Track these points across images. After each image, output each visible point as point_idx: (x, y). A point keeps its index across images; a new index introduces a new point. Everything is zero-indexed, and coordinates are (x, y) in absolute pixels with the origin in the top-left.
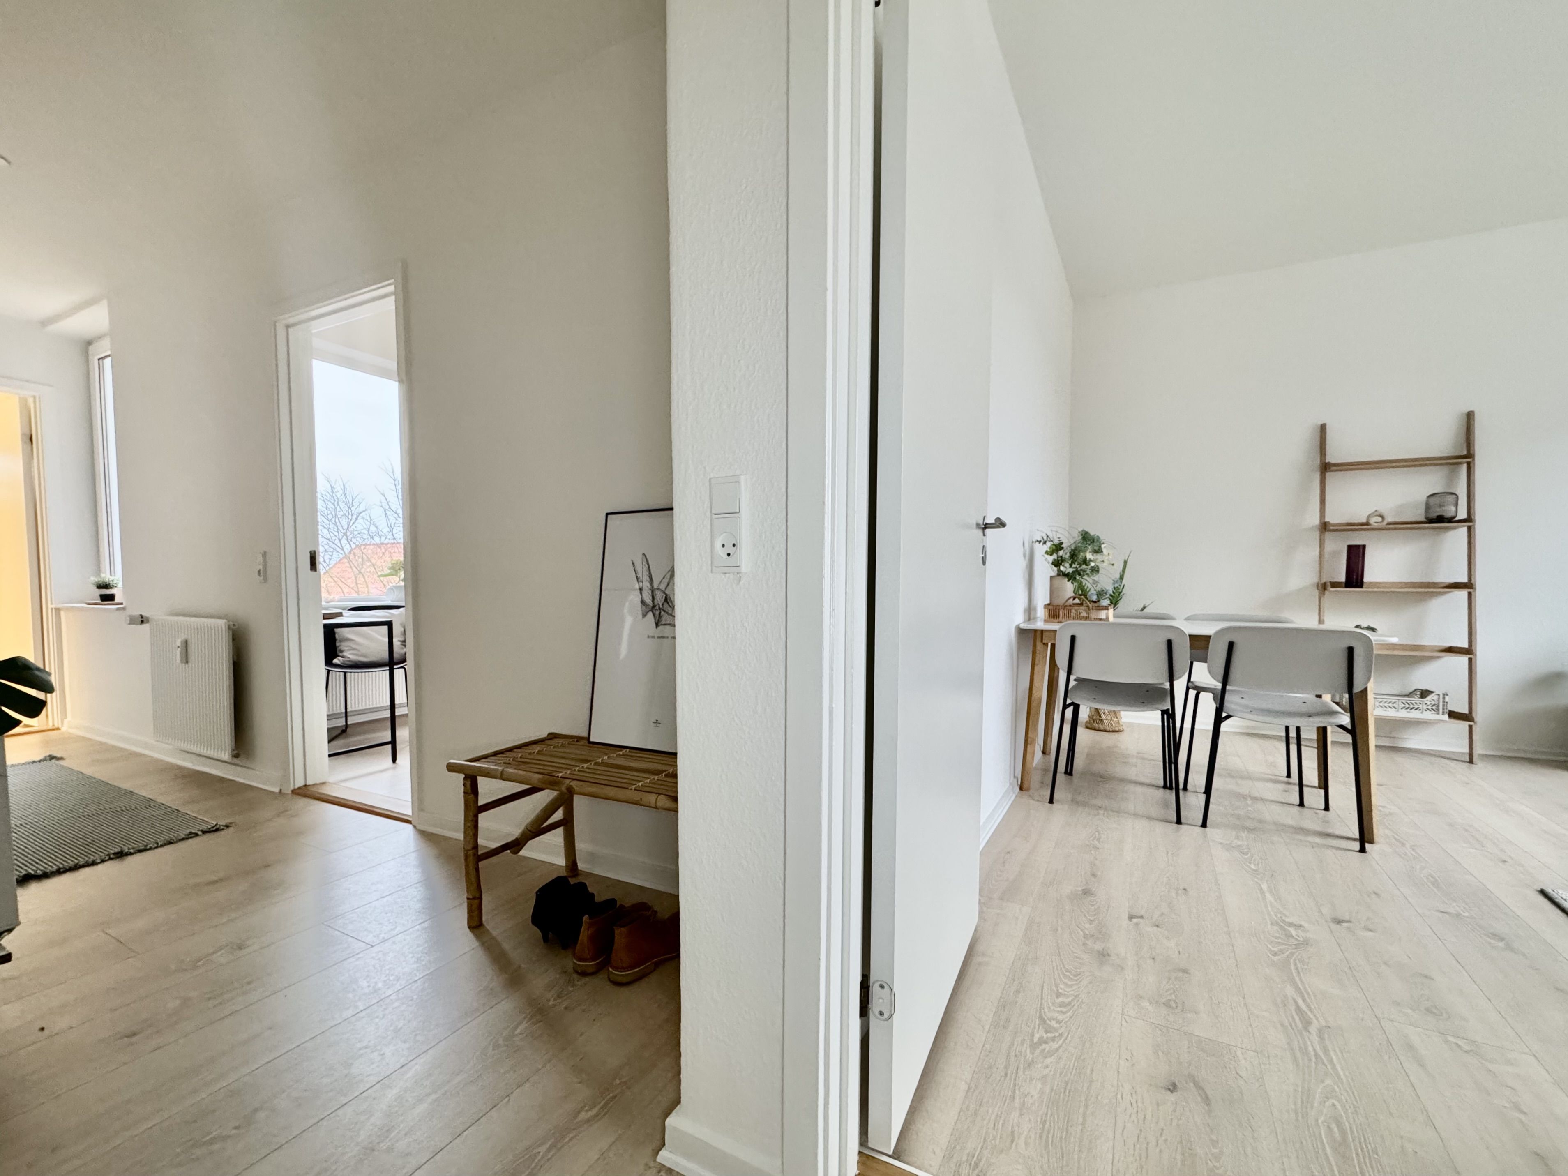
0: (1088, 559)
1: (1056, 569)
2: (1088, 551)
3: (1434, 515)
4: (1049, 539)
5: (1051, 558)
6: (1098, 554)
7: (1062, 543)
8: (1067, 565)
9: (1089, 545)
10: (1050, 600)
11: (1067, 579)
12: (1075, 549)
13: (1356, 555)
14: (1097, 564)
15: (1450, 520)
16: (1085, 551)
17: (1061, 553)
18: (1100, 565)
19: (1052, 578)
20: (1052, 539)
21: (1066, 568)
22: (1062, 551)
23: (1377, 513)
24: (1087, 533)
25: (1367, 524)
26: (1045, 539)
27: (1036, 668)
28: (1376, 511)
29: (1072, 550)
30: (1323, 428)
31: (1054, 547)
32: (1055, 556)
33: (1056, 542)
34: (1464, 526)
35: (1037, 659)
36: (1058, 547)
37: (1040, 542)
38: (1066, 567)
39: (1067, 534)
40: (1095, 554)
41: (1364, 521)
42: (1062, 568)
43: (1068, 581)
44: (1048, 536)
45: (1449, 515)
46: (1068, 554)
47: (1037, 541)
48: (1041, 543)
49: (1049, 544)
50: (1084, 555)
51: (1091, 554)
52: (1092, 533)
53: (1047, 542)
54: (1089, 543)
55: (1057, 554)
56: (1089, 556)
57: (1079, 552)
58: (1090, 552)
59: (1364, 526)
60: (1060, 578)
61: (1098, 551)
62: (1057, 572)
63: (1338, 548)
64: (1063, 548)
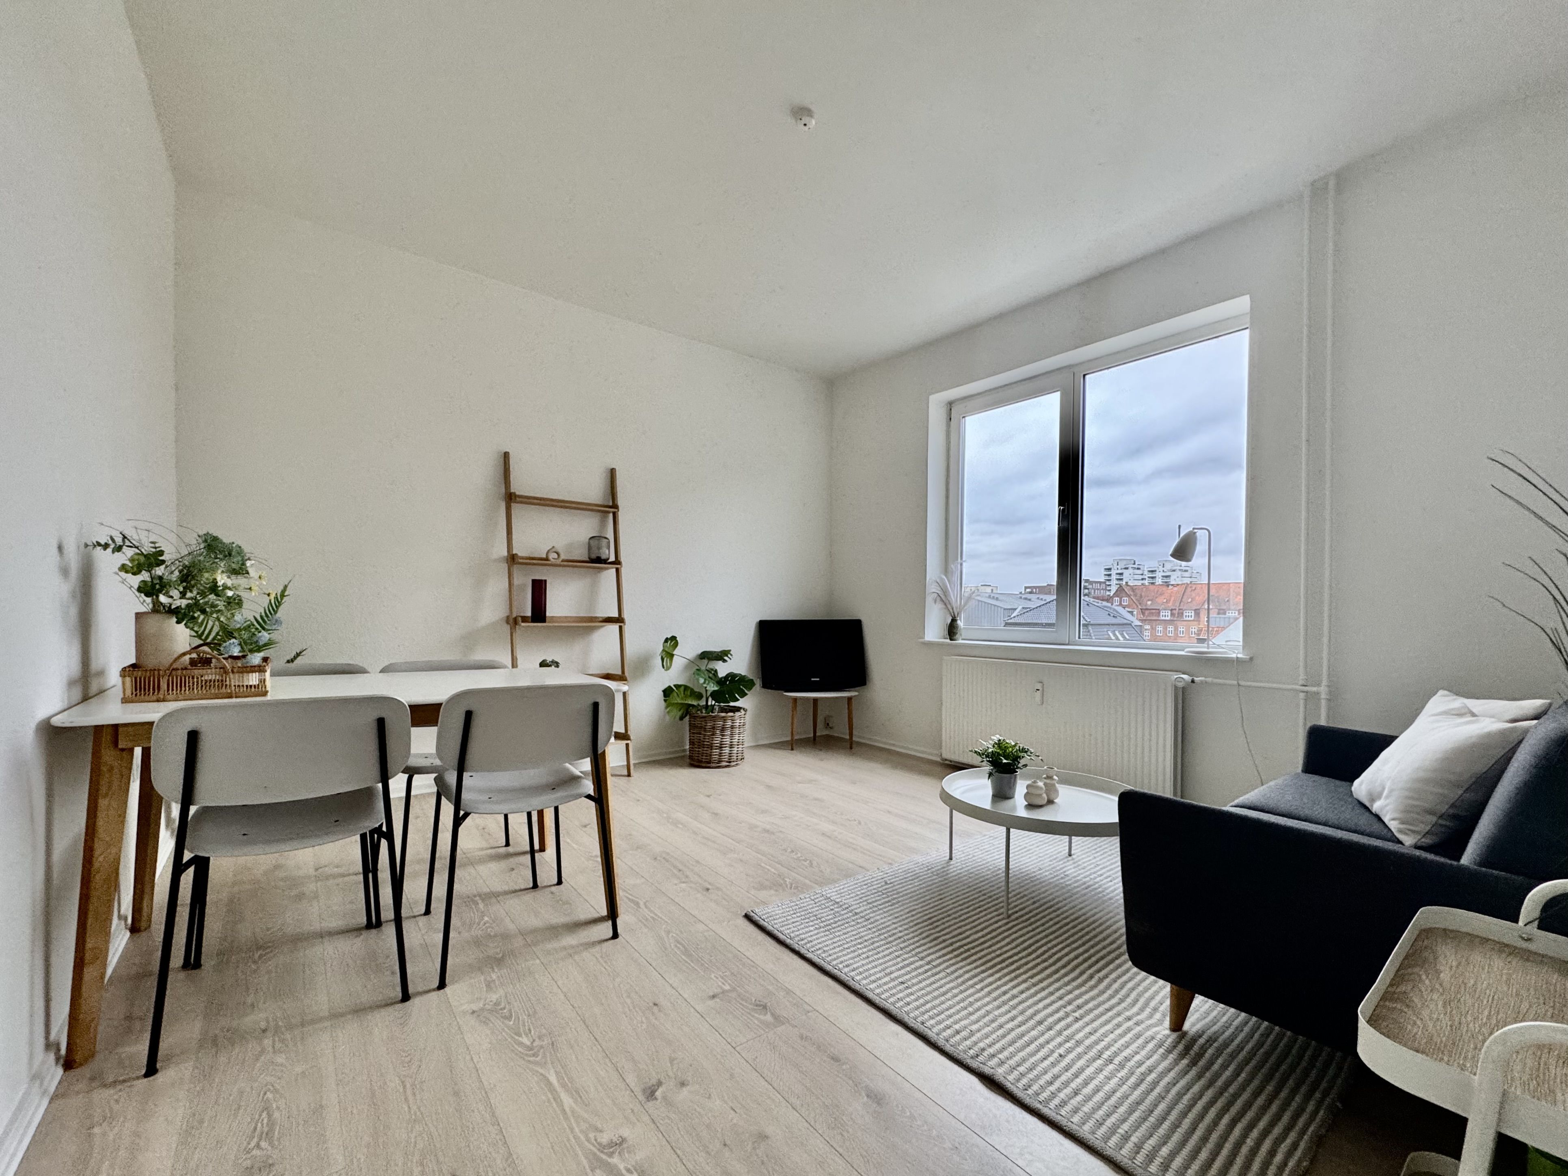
0: (220, 583)
1: (149, 600)
2: (219, 571)
3: (594, 556)
4: (127, 543)
5: (135, 581)
6: (239, 577)
7: (161, 553)
8: (175, 593)
9: (221, 560)
10: (137, 658)
11: (175, 620)
12: (193, 564)
13: (539, 589)
14: (237, 593)
15: (605, 561)
16: (213, 570)
17: (159, 571)
18: (244, 595)
19: (139, 616)
20: (137, 544)
21: (174, 598)
22: (163, 567)
23: (554, 550)
24: (215, 539)
25: (547, 559)
26: (119, 540)
27: (103, 803)
28: (553, 547)
29: (185, 567)
30: (506, 455)
31: (142, 559)
32: (145, 576)
33: (147, 549)
34: (612, 568)
35: (104, 782)
36: (153, 559)
37: (106, 546)
38: (172, 597)
39: (173, 538)
40: (233, 577)
41: (544, 556)
42: (163, 599)
43: (178, 622)
44: (124, 537)
45: (604, 557)
46: (177, 573)
47: (99, 544)
48: (109, 550)
49: (129, 552)
50: (211, 578)
51: (224, 575)
52: (226, 540)
53: (125, 548)
54: (221, 556)
55: (150, 571)
56: (222, 579)
57: (200, 571)
58: (223, 572)
59: (543, 561)
60: (157, 617)
61: (240, 571)
62: (151, 606)
63: (524, 580)
64: (163, 562)
